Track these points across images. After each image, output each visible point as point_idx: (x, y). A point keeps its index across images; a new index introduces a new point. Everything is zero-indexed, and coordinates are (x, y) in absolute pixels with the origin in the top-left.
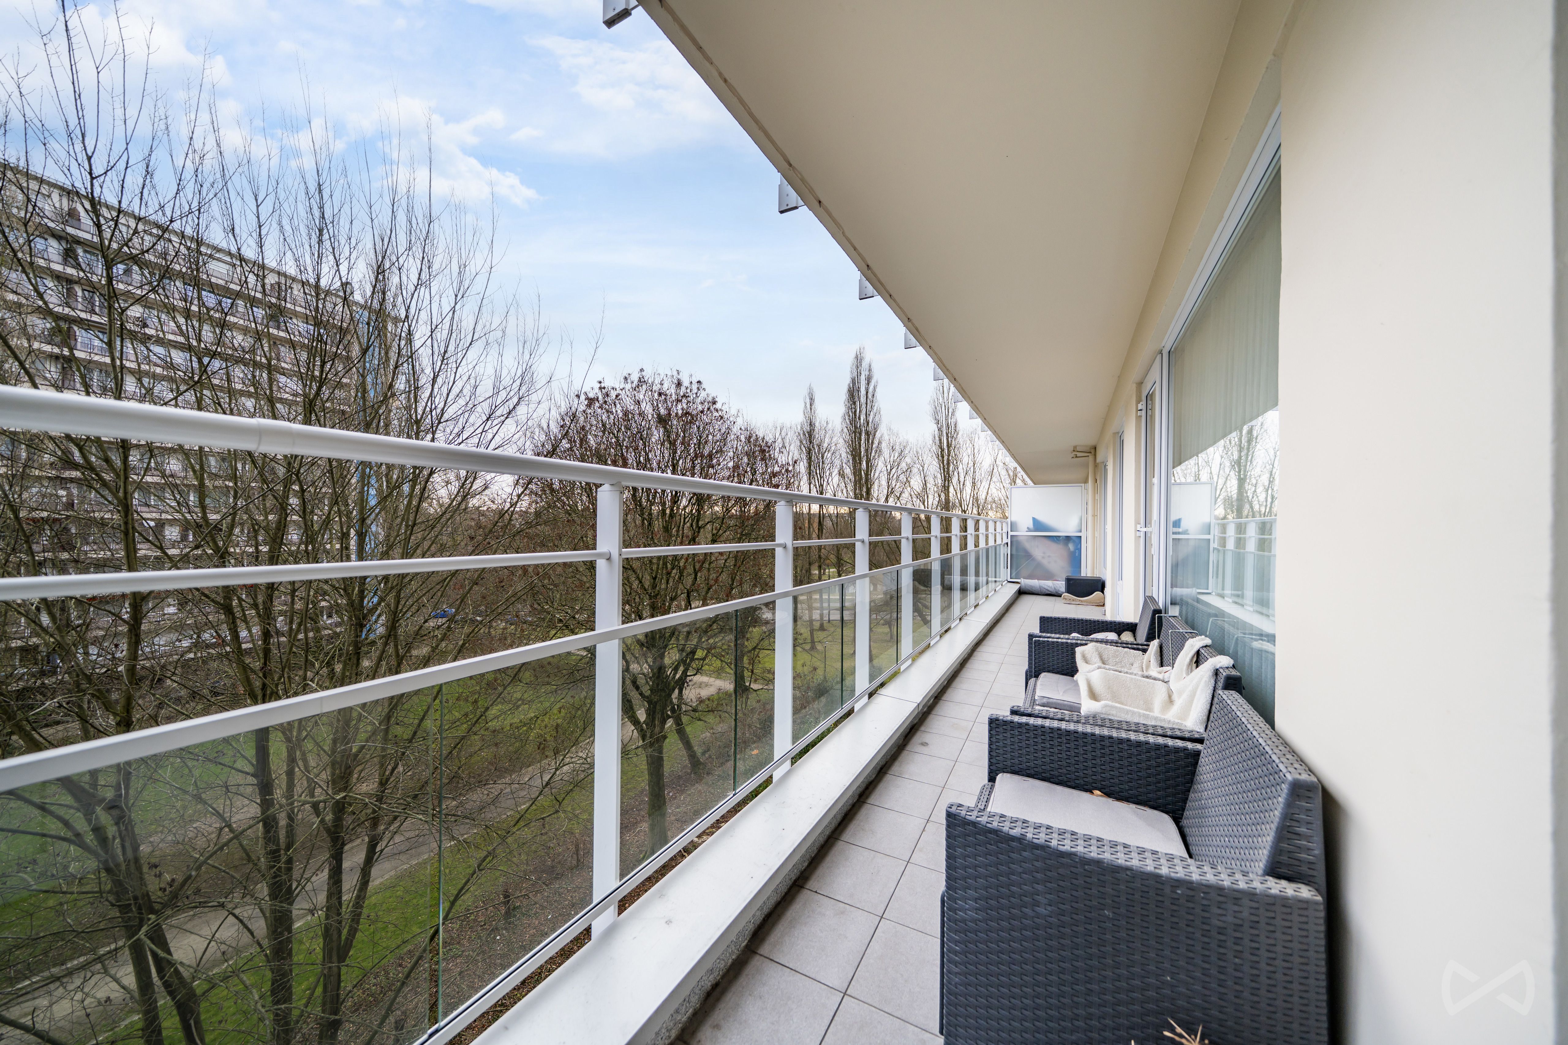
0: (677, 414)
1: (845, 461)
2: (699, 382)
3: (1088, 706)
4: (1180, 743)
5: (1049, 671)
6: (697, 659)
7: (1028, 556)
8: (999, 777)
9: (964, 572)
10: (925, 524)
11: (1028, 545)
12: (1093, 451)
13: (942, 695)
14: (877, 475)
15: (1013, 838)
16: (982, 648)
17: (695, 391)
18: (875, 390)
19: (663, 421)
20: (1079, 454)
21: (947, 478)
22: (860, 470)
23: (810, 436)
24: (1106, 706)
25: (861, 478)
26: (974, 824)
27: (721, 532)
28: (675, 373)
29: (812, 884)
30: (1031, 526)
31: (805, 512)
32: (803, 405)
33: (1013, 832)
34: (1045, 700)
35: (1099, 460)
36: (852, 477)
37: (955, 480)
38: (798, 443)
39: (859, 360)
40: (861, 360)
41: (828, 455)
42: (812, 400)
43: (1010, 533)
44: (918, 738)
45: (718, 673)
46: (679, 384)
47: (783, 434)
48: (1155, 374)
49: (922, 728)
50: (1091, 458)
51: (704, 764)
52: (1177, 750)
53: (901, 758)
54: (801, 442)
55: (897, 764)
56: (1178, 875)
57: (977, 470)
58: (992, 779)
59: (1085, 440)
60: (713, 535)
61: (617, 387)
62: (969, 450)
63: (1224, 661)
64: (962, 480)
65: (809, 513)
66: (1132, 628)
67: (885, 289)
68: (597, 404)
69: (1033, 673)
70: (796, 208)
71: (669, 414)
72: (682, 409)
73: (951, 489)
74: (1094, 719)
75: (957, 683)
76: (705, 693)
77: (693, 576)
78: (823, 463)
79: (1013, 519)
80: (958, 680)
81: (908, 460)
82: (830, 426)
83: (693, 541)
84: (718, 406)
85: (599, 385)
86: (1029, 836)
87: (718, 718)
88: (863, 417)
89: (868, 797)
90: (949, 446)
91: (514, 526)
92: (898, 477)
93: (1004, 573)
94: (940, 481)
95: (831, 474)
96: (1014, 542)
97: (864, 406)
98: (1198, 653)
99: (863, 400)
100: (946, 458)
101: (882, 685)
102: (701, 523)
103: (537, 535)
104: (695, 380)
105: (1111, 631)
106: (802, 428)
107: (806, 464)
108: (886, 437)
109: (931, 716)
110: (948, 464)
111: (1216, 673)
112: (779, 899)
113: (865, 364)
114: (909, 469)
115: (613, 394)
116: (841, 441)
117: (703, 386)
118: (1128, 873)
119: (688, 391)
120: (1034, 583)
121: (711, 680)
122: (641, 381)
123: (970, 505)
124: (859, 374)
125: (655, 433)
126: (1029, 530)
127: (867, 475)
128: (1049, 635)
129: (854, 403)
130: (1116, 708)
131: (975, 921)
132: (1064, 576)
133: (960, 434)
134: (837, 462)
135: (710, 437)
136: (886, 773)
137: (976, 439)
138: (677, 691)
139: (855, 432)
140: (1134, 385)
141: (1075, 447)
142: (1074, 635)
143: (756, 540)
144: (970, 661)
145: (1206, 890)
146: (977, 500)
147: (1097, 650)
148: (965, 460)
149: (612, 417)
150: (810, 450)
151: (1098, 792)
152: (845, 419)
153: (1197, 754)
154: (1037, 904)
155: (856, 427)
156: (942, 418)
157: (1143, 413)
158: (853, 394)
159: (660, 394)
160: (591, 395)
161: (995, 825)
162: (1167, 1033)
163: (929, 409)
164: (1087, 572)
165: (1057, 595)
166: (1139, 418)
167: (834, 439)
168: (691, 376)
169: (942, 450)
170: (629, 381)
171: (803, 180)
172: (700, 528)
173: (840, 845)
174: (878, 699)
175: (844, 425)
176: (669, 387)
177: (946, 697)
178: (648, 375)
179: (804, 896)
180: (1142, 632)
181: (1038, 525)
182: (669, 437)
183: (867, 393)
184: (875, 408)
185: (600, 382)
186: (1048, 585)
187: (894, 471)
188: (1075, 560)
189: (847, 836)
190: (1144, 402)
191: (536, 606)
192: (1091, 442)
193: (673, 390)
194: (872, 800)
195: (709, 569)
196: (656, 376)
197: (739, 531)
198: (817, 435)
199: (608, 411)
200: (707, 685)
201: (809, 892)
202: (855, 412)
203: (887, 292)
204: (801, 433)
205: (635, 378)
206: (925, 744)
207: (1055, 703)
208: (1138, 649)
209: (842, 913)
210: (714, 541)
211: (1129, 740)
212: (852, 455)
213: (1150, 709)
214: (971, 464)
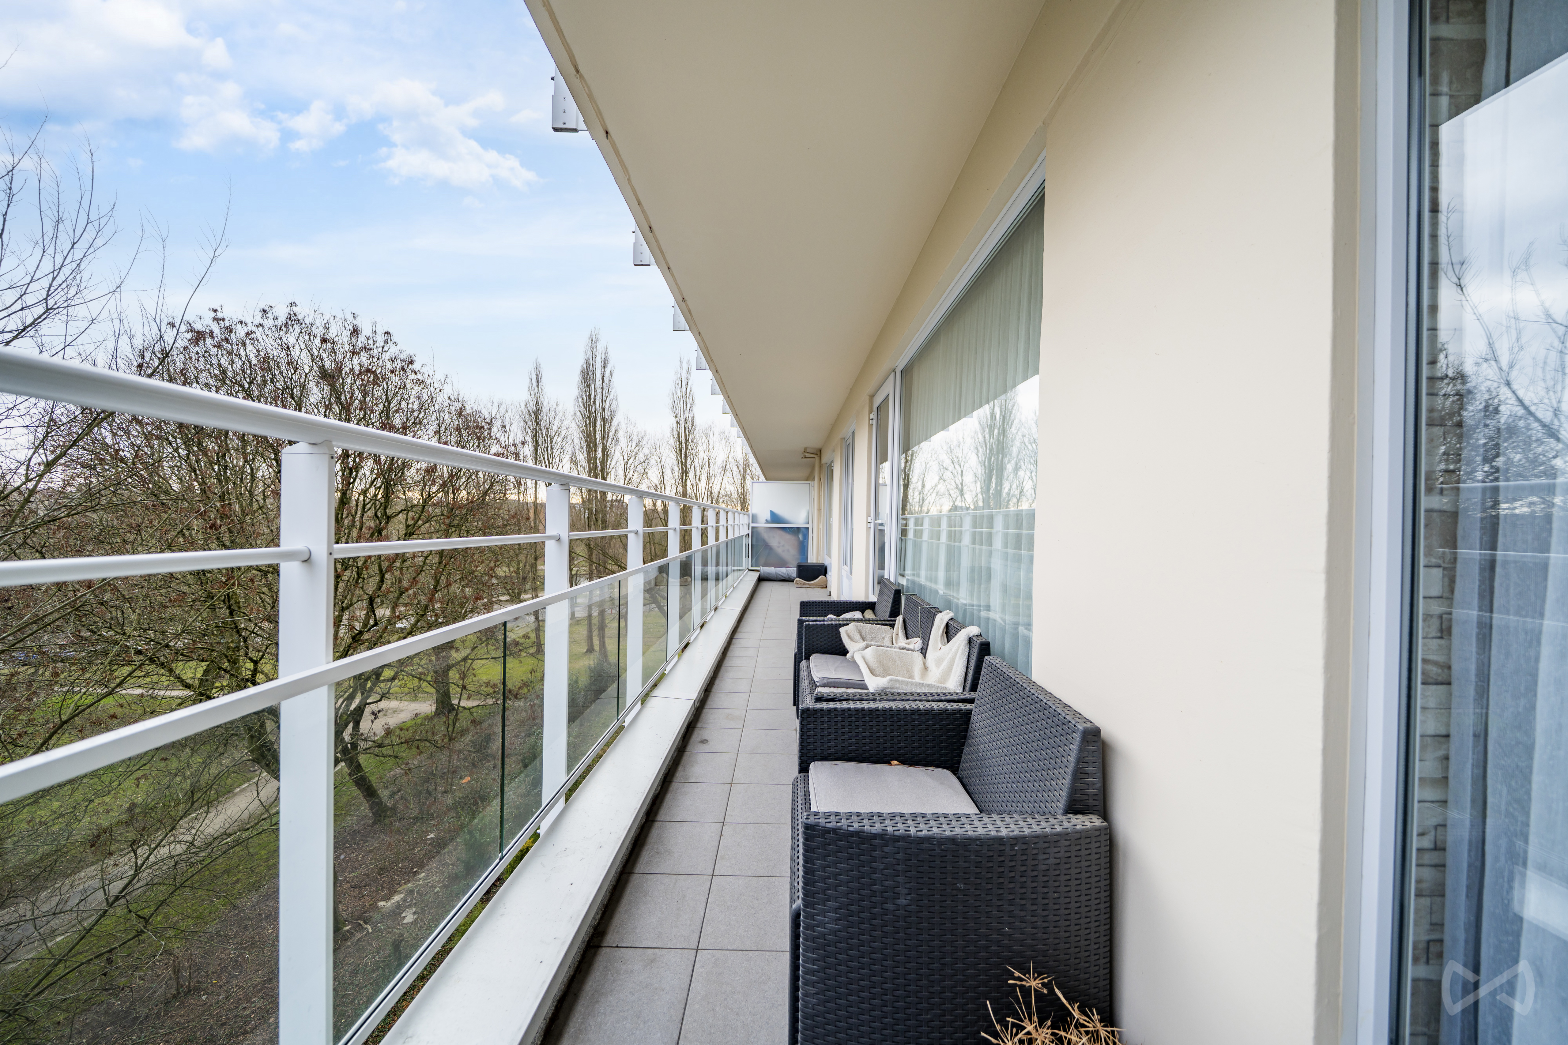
0: (352, 370)
1: (577, 447)
2: (387, 333)
3: (873, 684)
4: (955, 706)
5: (817, 652)
6: (384, 681)
7: (767, 546)
8: (812, 766)
9: (705, 563)
10: (662, 516)
11: (766, 536)
12: (819, 453)
13: (712, 687)
14: (613, 464)
15: (875, 836)
16: (738, 636)
17: (380, 343)
18: (611, 374)
19: (327, 376)
20: (808, 455)
21: (685, 472)
22: (596, 457)
23: (537, 416)
24: (891, 680)
25: (596, 467)
26: (835, 830)
27: (420, 522)
28: (350, 318)
29: (611, 938)
30: (769, 518)
31: (529, 500)
32: (528, 380)
33: (874, 830)
34: (825, 681)
35: (824, 461)
36: (586, 465)
37: (691, 474)
38: (522, 424)
39: (593, 342)
40: (596, 341)
41: (558, 440)
42: (538, 376)
43: (752, 525)
44: (696, 736)
45: (414, 695)
46: (355, 332)
47: (502, 411)
48: (888, 388)
49: (699, 725)
50: (817, 459)
51: (394, 809)
52: (955, 712)
53: (683, 762)
54: (526, 423)
55: (680, 768)
56: (1015, 833)
57: (712, 465)
58: (804, 769)
59: (813, 442)
60: (407, 526)
61: (248, 320)
62: (705, 445)
63: (973, 630)
64: (698, 474)
65: (535, 503)
66: (871, 606)
67: (665, 259)
68: (209, 341)
69: (803, 654)
70: (575, 130)
71: (339, 369)
72: (361, 366)
73: (688, 482)
74: (882, 694)
75: (722, 673)
76: (393, 721)
77: (378, 578)
78: (552, 448)
79: (754, 512)
80: (723, 669)
81: (646, 451)
82: (560, 408)
83: (378, 534)
84: (416, 366)
85: (213, 314)
86: (890, 829)
87: (414, 750)
88: (599, 402)
89: (656, 814)
90: (686, 440)
91: (34, 512)
92: (635, 467)
93: (746, 562)
94: (678, 473)
95: (561, 461)
96: (755, 533)
97: (599, 391)
98: (947, 625)
99: (598, 384)
100: (683, 452)
101: (655, 685)
102: (389, 512)
103: (88, 526)
104: (380, 330)
105: (856, 610)
106: (526, 407)
107: (532, 448)
108: (623, 426)
109: (705, 711)
110: (686, 456)
111: (970, 641)
112: (572, 973)
113: (600, 347)
114: (647, 459)
115: (241, 331)
116: (574, 425)
117: (394, 339)
118: (978, 842)
119: (371, 342)
120: (771, 570)
121: (404, 705)
122: (292, 319)
123: (705, 498)
124: (594, 357)
125: (315, 390)
126: (767, 522)
127: (603, 463)
128: (815, 618)
129: (589, 385)
130: (898, 681)
131: (835, 932)
132: (795, 564)
133: (697, 429)
134: (569, 449)
135: (404, 405)
136: (671, 782)
137: (711, 436)
138: (351, 725)
139: (589, 417)
140: (867, 398)
141: (805, 449)
142: (830, 616)
143: (468, 533)
144: (731, 649)
145: (1035, 840)
146: (711, 493)
147: (857, 629)
148: (701, 455)
149: (238, 363)
150: (536, 432)
151: (895, 762)
152: (578, 402)
153: (969, 713)
154: (897, 896)
155: (590, 412)
156: (680, 411)
157: (874, 422)
158: (587, 377)
159: (324, 341)
160: (198, 327)
161: (856, 825)
162: (1010, 982)
163: (669, 402)
164: (813, 559)
165: (790, 580)
166: (871, 426)
167: (566, 423)
168: (375, 323)
169: (680, 443)
170: (270, 315)
171: (590, 96)
172: (389, 518)
173: (635, 879)
174: (653, 702)
175: (578, 409)
176: (339, 333)
177: (715, 688)
178: (302, 311)
179: (604, 955)
180: (884, 610)
181: (775, 518)
182: (338, 398)
183: (603, 376)
184: (612, 395)
185: (215, 311)
186: (782, 571)
187: (631, 461)
188: (803, 548)
189: (641, 866)
190: (875, 412)
191: (86, 634)
192: (819, 446)
193: (345, 337)
194: (661, 816)
195: (401, 569)
196: (318, 316)
197: (447, 521)
198: (544, 415)
199: (230, 353)
200: (395, 712)
201: (608, 949)
202: (590, 396)
203: (667, 263)
204: (525, 412)
205: (282, 313)
206: (704, 741)
207: (834, 682)
208: (886, 625)
209: (653, 961)
210: (408, 535)
211: (919, 710)
212: (586, 441)
213: (912, 677)
214: (706, 459)
